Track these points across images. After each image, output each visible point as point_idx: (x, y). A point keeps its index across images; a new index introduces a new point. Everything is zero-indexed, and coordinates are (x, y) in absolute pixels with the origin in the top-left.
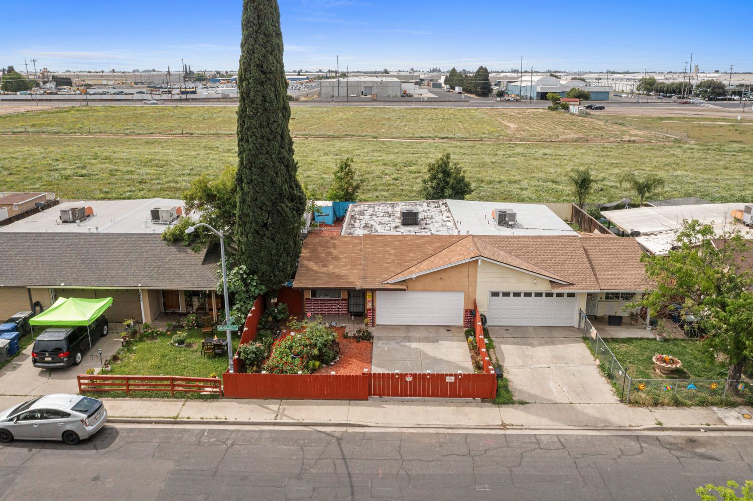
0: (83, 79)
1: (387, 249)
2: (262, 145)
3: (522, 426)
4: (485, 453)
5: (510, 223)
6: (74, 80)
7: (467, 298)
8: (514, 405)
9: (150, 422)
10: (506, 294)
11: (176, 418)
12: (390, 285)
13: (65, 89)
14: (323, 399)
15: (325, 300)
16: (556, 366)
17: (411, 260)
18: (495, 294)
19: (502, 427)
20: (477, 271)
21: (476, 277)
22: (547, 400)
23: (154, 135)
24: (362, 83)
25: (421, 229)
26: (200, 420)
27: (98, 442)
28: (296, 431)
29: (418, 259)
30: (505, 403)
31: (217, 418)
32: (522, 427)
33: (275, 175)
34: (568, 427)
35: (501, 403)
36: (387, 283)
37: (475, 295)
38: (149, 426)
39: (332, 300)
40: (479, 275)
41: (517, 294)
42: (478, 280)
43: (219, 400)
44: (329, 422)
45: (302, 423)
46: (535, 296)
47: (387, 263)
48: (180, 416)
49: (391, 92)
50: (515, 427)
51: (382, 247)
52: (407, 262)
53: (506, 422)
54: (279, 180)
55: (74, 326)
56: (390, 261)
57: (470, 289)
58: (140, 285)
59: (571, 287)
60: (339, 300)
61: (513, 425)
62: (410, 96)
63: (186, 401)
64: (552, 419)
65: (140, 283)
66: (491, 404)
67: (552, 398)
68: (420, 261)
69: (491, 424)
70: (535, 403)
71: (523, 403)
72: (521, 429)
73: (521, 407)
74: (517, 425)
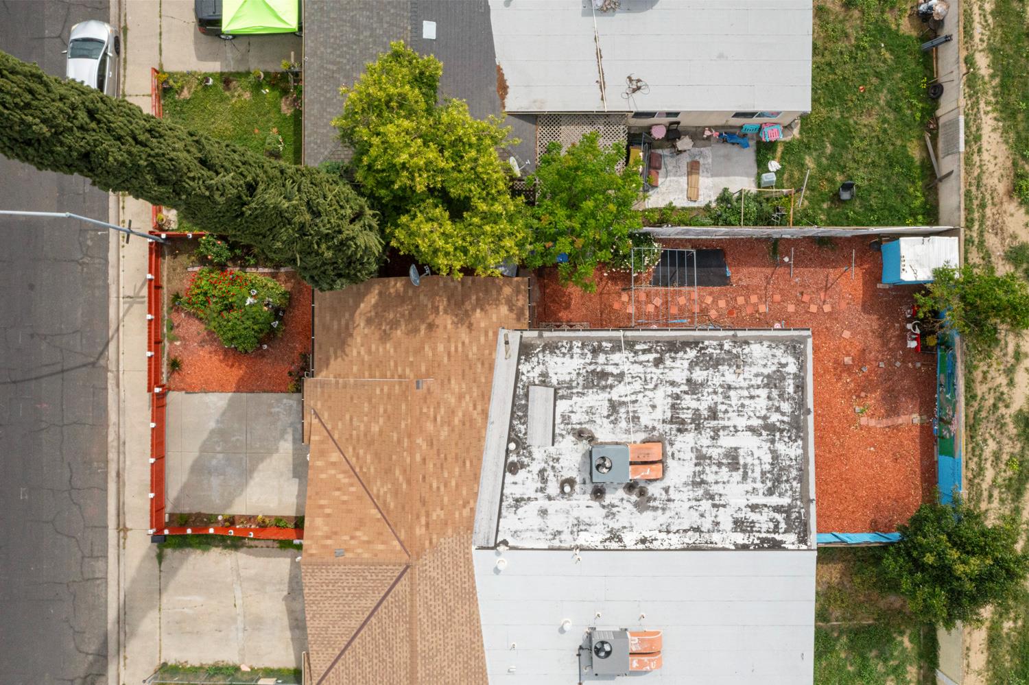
1: (381, 420)
3: (124, 548)
4: (74, 503)
16: (238, 614)
17: (358, 457)
19: (121, 527)
29: (361, 468)
32: (121, 548)
34: (121, 593)
47: (351, 419)
50: (121, 540)
51: (385, 411)
52: (354, 449)
53: (129, 533)
56: (355, 422)
61: (125, 539)
64: (134, 581)
69: (127, 517)
70: (160, 571)
71: (160, 557)
72: (119, 546)
73: (154, 554)
74: (124, 543)
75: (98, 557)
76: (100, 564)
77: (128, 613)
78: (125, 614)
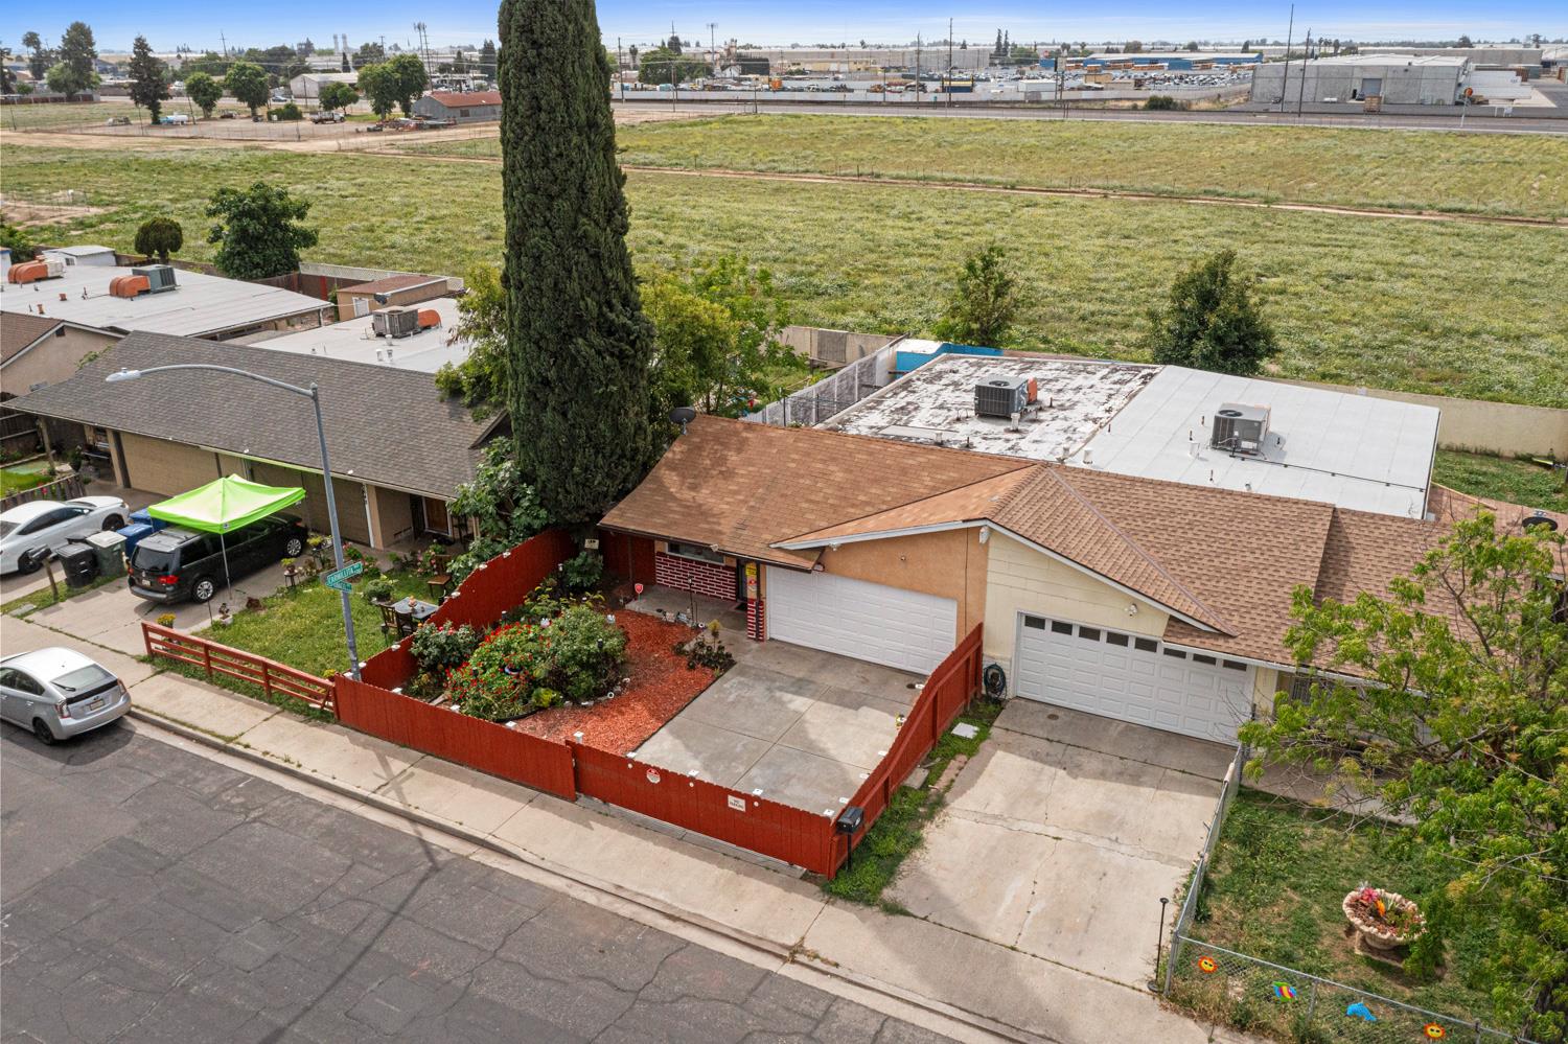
0: (796, 60)
1: (832, 468)
2: (533, 205)
3: (837, 965)
4: (672, 1002)
5: (1246, 445)
6: (775, 63)
7: (963, 615)
8: (868, 911)
9: (189, 737)
10: (1062, 628)
11: (230, 740)
12: (781, 554)
13: (749, 79)
14: (496, 776)
15: (691, 561)
16: (1078, 841)
17: (867, 503)
18: (1034, 622)
19: (786, 954)
20: (987, 554)
21: (984, 569)
22: (963, 921)
23: (808, 175)
24: (1356, 71)
25: (1008, 431)
26: (259, 755)
27: (83, 750)
28: (384, 828)
29: (884, 502)
30: (847, 897)
31: (287, 761)
32: (833, 970)
33: (563, 273)
34: (942, 1007)
35: (838, 894)
36: (779, 549)
37: (983, 615)
38: (181, 743)
39: (705, 564)
40: (992, 565)
41: (1089, 633)
42: (991, 577)
43: (330, 726)
44: (458, 827)
45: (410, 814)
46: (1136, 647)
47: (811, 501)
48: (243, 740)
49: (1427, 93)
50: (817, 963)
51: (824, 461)
52: (853, 506)
53: (807, 945)
54: (573, 287)
55: (206, 532)
56: (819, 497)
57: (971, 598)
58: (350, 472)
59: (1221, 642)
60: (718, 567)
61: (816, 957)
62: (1479, 103)
63: (278, 713)
64: (924, 975)
65: (353, 468)
66: (815, 888)
67: (980, 920)
68: (885, 507)
69: (772, 937)
70: (925, 919)
71: (894, 909)
72: (825, 973)
73: (882, 917)
74: (825, 961)
75: (826, 1012)
76: (845, 1015)
77: (995, 1014)
78: (994, 1020)
